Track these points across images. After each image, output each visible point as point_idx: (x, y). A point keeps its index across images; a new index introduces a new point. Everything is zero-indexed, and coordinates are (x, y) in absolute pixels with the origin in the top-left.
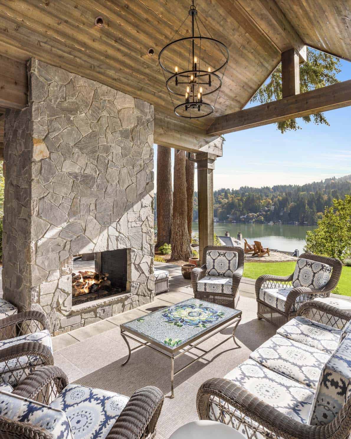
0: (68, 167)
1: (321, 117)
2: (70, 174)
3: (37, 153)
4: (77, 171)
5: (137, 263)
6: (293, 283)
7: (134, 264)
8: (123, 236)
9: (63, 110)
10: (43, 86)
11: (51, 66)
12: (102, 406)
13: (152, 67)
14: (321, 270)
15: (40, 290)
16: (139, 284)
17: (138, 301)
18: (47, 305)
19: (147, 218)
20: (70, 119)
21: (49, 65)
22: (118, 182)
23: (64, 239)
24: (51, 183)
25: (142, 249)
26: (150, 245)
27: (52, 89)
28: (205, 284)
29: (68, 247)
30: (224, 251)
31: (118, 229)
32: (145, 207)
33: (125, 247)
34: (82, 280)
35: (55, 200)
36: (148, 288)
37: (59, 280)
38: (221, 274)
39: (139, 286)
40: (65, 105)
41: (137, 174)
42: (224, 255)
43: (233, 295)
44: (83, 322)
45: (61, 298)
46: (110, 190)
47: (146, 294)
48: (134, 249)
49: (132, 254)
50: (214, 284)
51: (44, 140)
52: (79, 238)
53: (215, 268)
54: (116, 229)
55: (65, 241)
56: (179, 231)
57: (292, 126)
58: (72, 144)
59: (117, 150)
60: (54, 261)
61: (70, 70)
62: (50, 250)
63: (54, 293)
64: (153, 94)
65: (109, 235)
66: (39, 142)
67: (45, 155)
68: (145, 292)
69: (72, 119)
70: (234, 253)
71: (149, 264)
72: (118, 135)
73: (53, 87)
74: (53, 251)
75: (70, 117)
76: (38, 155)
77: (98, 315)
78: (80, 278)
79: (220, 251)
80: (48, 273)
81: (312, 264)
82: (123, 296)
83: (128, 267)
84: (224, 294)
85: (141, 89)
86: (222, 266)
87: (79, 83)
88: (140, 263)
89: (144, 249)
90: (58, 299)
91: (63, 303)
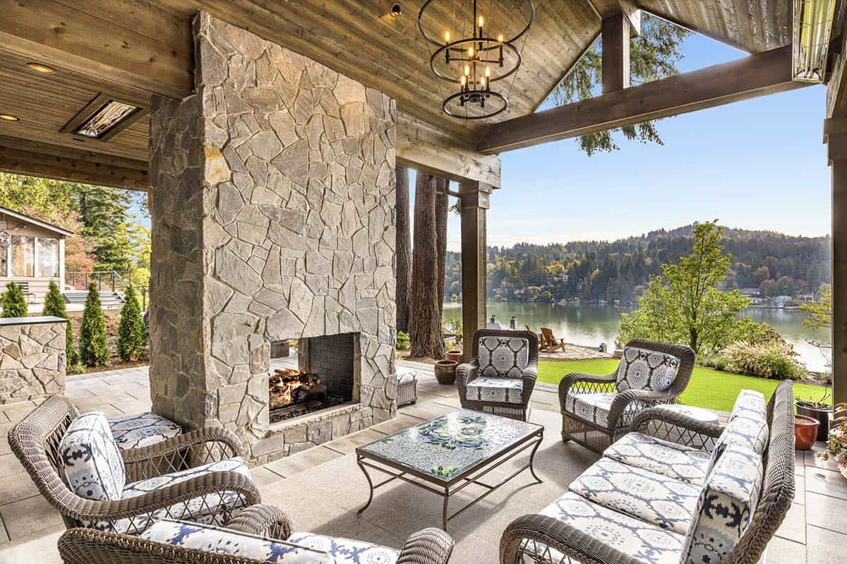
0: (261, 197)
2: (264, 209)
3: (212, 172)
4: (275, 205)
5: (369, 356)
6: (617, 386)
7: (365, 357)
8: (349, 313)
9: (253, 103)
10: (220, 61)
11: (232, 27)
12: (355, 562)
13: (396, 35)
14: (662, 363)
15: (218, 397)
16: (372, 389)
17: (372, 417)
18: (231, 421)
19: (385, 284)
20: (263, 117)
21: (229, 25)
22: (341, 223)
23: (256, 315)
24: (235, 223)
25: (377, 335)
26: (390, 327)
27: (234, 65)
28: (480, 389)
29: (262, 327)
30: (508, 339)
31: (340, 301)
32: (383, 266)
33: (352, 331)
34: (281, 384)
35: (241, 251)
36: (386, 397)
37: (248, 381)
38: (502, 374)
39: (373, 393)
40: (256, 93)
41: (369, 212)
42: (507, 344)
43: (523, 406)
44: (287, 449)
45: (252, 411)
46: (327, 237)
47: (384, 407)
48: (364, 333)
49: (362, 341)
50: (494, 389)
51: (222, 151)
52: (280, 313)
53: (493, 363)
54: (338, 301)
55: (258, 319)
56: (425, 311)
57: (605, 143)
58: (267, 158)
59: (338, 171)
60: (240, 351)
61: (261, 35)
62: (235, 333)
63: (241, 403)
64: (395, 82)
65: (326, 311)
66: (213, 154)
67: (224, 176)
68: (381, 402)
69: (266, 117)
70: (523, 341)
71: (389, 359)
72: (339, 147)
73: (236, 63)
74: (238, 334)
75: (264, 115)
76: (213, 175)
77: (310, 439)
78: (279, 381)
79: (500, 338)
80: (231, 369)
81: (648, 355)
82: (348, 408)
83: (355, 362)
84: (510, 403)
85: (377, 73)
86: (505, 360)
87: (278, 58)
88: (374, 356)
89: (380, 333)
90: (247, 412)
91: (256, 419)
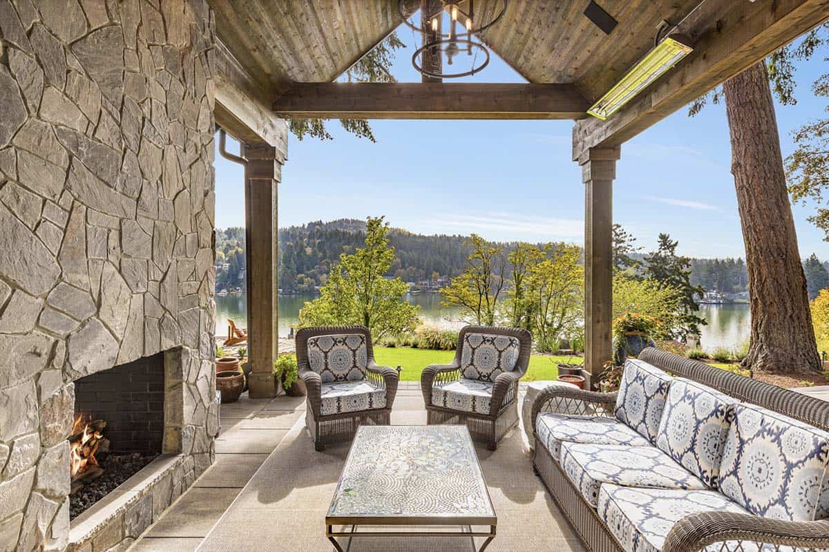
0: (56, 109)
1: (365, 126)
2: (61, 132)
4: (78, 129)
5: (192, 380)
6: (463, 372)
7: (187, 382)
8: (171, 318)
14: (509, 346)
16: (194, 427)
17: (194, 469)
19: (206, 273)
22: (161, 177)
23: (50, 333)
24: (12, 150)
25: (198, 347)
26: (210, 334)
28: (339, 399)
29: (61, 354)
31: (162, 300)
32: (204, 247)
33: (174, 346)
35: (24, 207)
36: (207, 435)
37: (37, 463)
38: (341, 378)
39: (195, 433)
41: (191, 167)
42: (344, 342)
43: (388, 408)
45: (44, 520)
46: (147, 197)
47: (205, 450)
48: (187, 348)
49: (184, 360)
52: (87, 327)
53: (330, 367)
54: (159, 300)
55: (53, 340)
58: (65, 39)
59: (157, 93)
60: (23, 408)
62: (14, 371)
63: (24, 511)
65: (145, 317)
68: (203, 445)
70: (361, 337)
71: (208, 380)
72: (160, 57)
74: (20, 373)
80: (8, 448)
81: (493, 339)
82: (171, 465)
83: (168, 395)
84: (374, 409)
86: (342, 361)
88: (197, 379)
89: (201, 345)
90: (37, 523)
91: (50, 531)
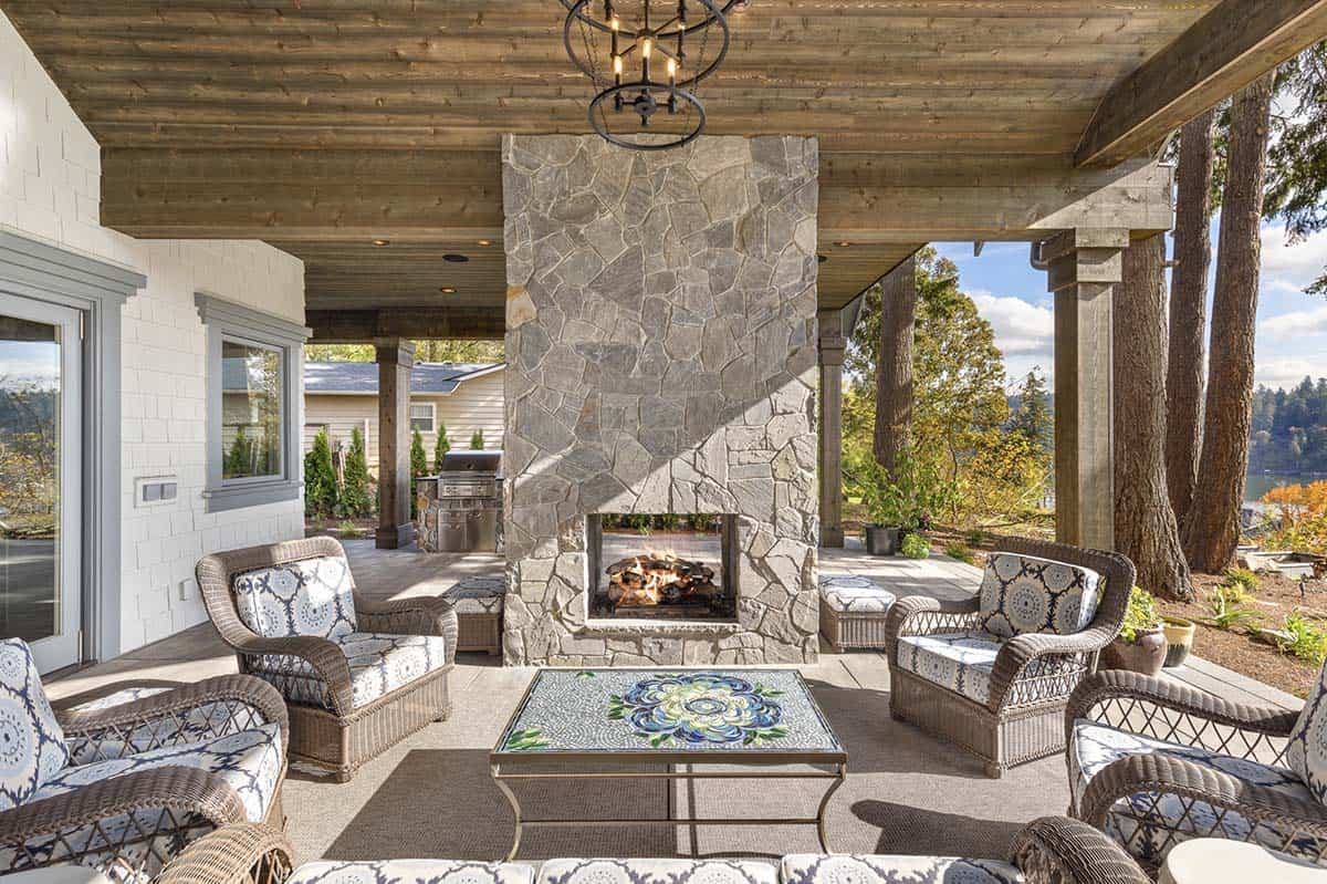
0: (575, 333)
2: (579, 347)
3: (514, 311)
4: (595, 341)
5: (757, 553)
7: (748, 554)
8: (714, 484)
9: (562, 218)
10: (523, 181)
11: (537, 137)
15: (520, 571)
16: (763, 606)
17: (763, 650)
18: (535, 602)
19: (791, 442)
20: (577, 232)
21: (534, 137)
22: (701, 354)
23: (568, 479)
25: (774, 521)
26: (805, 514)
27: (541, 182)
29: (574, 496)
30: (1044, 561)
31: (698, 465)
32: (785, 412)
33: (721, 512)
35: (548, 402)
36: (797, 628)
37: (553, 558)
39: (765, 613)
40: (568, 206)
41: (757, 331)
42: (1039, 573)
44: (610, 657)
45: (562, 595)
46: (675, 375)
47: (788, 639)
48: (746, 518)
49: (742, 530)
51: (526, 286)
52: (600, 479)
54: (694, 466)
55: (569, 483)
58: (583, 285)
59: (696, 279)
60: (546, 520)
61: (577, 130)
62: (539, 498)
63: (548, 583)
65: (673, 479)
66: (517, 291)
67: (528, 314)
68: (783, 633)
69: (582, 232)
71: (800, 563)
72: (699, 242)
73: (543, 179)
74: (544, 500)
75: (579, 230)
76: (515, 317)
77: (646, 652)
80: (535, 541)
82: (713, 626)
87: (600, 151)
88: (767, 555)
89: (779, 520)
90: (555, 596)
91: (568, 607)
